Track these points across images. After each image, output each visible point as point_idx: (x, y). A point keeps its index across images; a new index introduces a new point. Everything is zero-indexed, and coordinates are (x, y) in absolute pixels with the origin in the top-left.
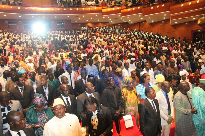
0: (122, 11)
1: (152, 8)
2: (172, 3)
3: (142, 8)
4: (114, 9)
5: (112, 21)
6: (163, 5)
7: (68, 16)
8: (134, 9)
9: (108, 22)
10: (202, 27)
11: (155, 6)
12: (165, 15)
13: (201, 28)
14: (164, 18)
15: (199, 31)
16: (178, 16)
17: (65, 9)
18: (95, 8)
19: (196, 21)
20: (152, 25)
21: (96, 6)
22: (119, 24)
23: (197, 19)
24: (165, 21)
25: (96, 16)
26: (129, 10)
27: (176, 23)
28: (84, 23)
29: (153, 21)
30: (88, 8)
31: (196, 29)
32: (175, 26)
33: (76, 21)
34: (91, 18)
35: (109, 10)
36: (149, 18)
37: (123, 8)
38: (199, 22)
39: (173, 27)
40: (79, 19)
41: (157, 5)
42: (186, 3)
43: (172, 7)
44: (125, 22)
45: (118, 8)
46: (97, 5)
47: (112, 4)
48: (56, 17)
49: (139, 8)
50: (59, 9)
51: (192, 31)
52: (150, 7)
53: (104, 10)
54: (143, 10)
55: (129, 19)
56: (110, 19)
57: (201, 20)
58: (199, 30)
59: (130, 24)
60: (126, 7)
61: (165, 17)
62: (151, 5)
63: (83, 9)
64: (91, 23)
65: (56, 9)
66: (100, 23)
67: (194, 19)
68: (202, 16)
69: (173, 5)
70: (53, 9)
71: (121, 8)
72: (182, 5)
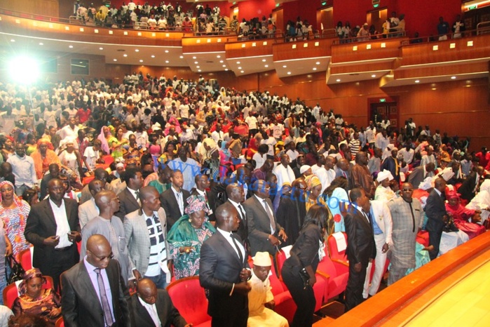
0: (227, 46)
1: (294, 46)
2: (334, 42)
3: (273, 44)
4: (209, 40)
5: (198, 67)
6: (317, 44)
7: (101, 46)
8: (254, 44)
9: (188, 68)
10: (388, 94)
11: (300, 44)
12: (317, 63)
13: (385, 95)
14: (315, 69)
15: (382, 100)
16: (344, 69)
17: (96, 31)
18: (168, 35)
19: (377, 80)
20: (287, 80)
21: (168, 29)
22: (211, 74)
23: (379, 76)
24: (315, 74)
25: (167, 51)
26: (244, 45)
27: (338, 80)
28: (130, 66)
29: (289, 73)
30: (150, 33)
31: (376, 96)
32: (335, 87)
33: (115, 60)
34: (153, 56)
35: (199, 41)
36: (285, 67)
37: (230, 40)
38: (382, 83)
39: (331, 89)
40: (125, 56)
41: (305, 42)
42: (362, 45)
43: (334, 50)
44: (226, 70)
45: (219, 40)
46: (171, 29)
47: (205, 30)
48: (71, 47)
49: (265, 43)
50: (82, 30)
51: (369, 99)
52: (289, 45)
53: (188, 41)
54: (275, 48)
55: (240, 66)
56: (196, 63)
57: (387, 79)
58: (382, 98)
59: (237, 75)
60: (236, 40)
61: (317, 66)
62: (291, 40)
63: (140, 34)
64: (146, 66)
65: (75, 28)
66: (167, 68)
67: (374, 76)
68: (389, 73)
69: (337, 45)
70: (67, 28)
71: (225, 39)
72: (355, 48)
